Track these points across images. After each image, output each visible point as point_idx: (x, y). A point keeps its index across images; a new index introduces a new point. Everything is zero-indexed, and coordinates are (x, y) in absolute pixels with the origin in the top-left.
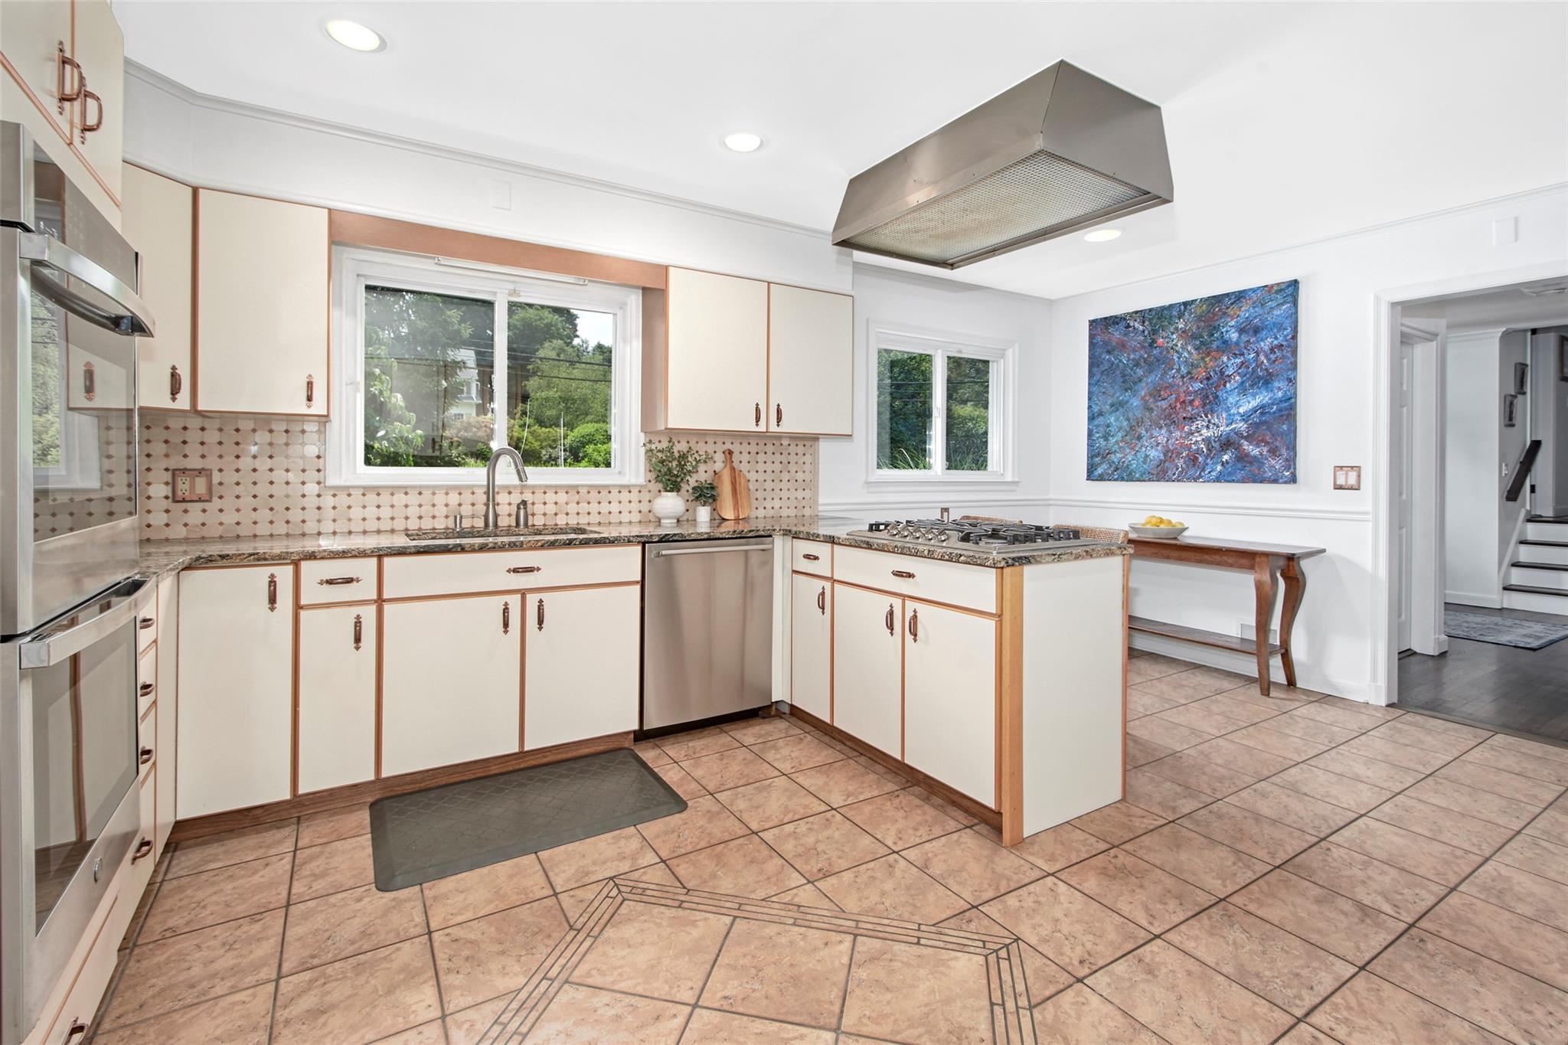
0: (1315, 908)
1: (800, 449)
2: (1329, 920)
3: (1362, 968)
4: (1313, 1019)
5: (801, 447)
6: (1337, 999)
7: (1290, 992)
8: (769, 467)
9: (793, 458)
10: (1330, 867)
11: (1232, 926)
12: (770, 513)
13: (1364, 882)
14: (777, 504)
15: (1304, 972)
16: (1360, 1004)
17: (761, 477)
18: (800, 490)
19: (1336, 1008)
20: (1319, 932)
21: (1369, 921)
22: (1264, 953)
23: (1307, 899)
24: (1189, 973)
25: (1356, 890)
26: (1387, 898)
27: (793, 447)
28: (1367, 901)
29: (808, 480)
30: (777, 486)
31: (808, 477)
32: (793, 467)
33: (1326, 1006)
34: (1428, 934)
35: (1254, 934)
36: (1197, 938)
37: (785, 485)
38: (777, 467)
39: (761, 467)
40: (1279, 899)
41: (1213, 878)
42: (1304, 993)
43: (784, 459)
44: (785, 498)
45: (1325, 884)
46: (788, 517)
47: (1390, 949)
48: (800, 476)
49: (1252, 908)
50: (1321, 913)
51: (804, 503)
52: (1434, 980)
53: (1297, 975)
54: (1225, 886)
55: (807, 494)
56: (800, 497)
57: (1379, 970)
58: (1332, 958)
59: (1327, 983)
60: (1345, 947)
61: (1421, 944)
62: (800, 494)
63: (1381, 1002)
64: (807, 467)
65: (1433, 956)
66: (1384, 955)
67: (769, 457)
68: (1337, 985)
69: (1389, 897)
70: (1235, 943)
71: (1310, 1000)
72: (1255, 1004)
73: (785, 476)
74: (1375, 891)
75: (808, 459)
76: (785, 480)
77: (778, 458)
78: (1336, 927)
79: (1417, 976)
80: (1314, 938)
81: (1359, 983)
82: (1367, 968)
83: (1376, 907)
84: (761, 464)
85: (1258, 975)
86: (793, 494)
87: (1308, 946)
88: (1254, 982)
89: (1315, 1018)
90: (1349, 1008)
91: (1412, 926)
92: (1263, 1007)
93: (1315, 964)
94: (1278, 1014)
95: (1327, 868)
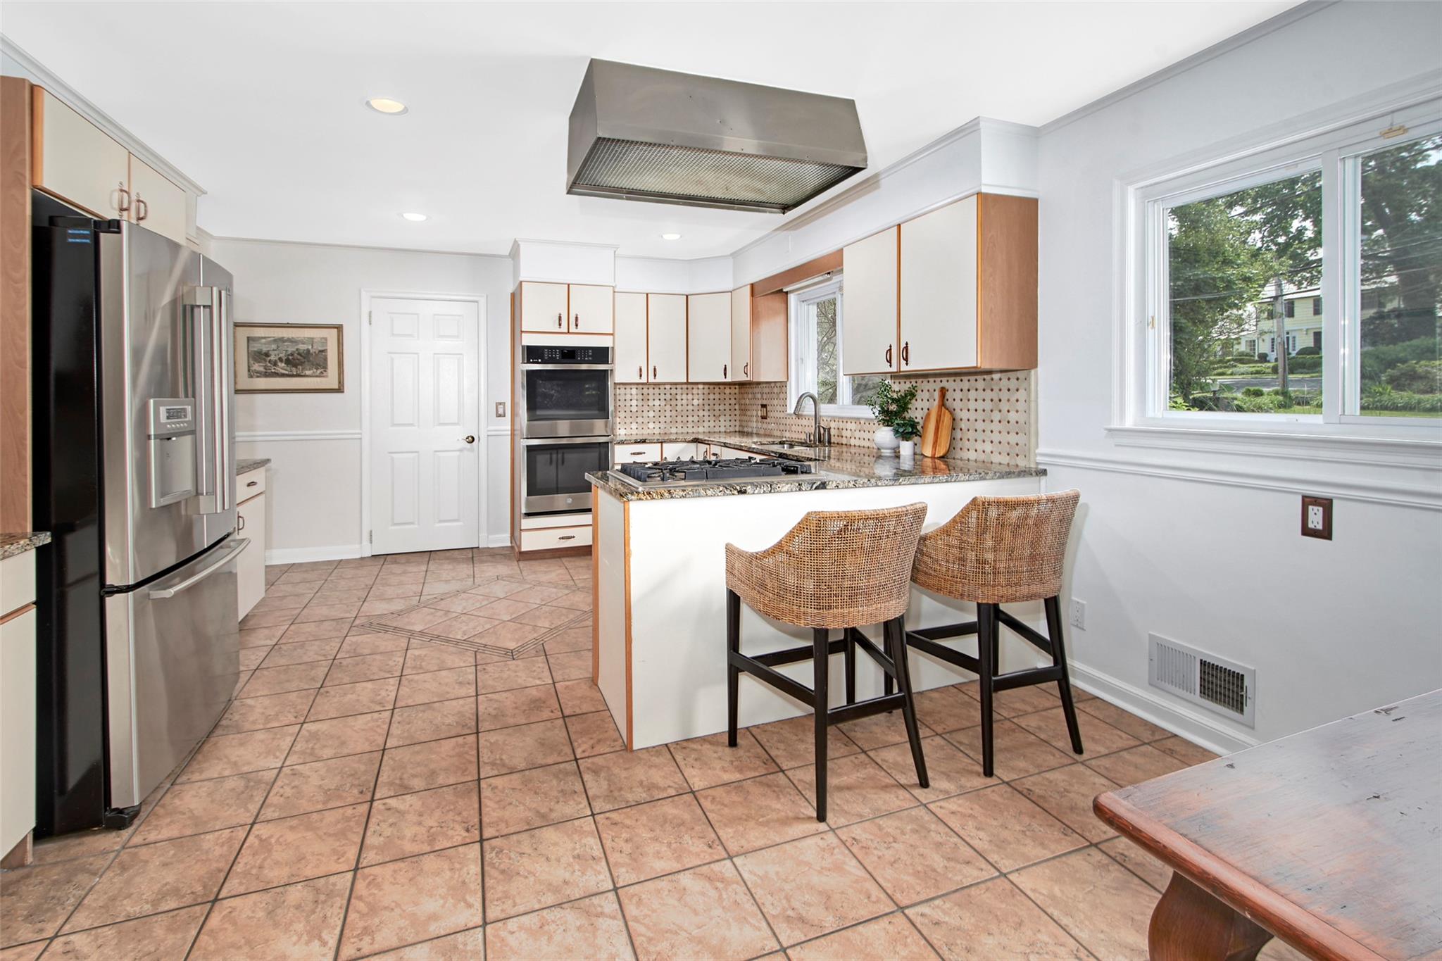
0: (432, 766)
1: (1013, 384)
2: (419, 764)
3: (384, 750)
4: (390, 713)
5: (1013, 381)
6: (386, 727)
7: (406, 714)
8: (980, 405)
9: (1004, 395)
10: (451, 810)
11: (457, 723)
12: (982, 457)
13: (421, 815)
14: (988, 447)
15: (407, 727)
16: (375, 731)
17: (972, 415)
18: (1013, 434)
19: (384, 723)
20: (418, 753)
21: (398, 781)
22: (431, 722)
23: (441, 769)
24: (448, 693)
25: (420, 803)
26: (399, 812)
27: (1004, 381)
28: (409, 799)
29: (1021, 421)
30: (988, 426)
31: (1021, 417)
32: (1004, 406)
33: (388, 721)
34: (360, 801)
35: (443, 727)
36: (463, 706)
37: (996, 426)
38: (988, 405)
39: (972, 405)
40: (453, 756)
41: (497, 740)
42: (400, 719)
43: (994, 395)
44: (996, 441)
45: (441, 790)
46: (1000, 464)
47: (376, 771)
48: (1013, 416)
49: (460, 740)
50: (426, 766)
51: (1017, 450)
52: (347, 769)
53: (409, 724)
54: (486, 740)
55: (1021, 439)
56: (1013, 442)
57: (375, 754)
58: (401, 743)
59: (395, 730)
60: (399, 755)
61: (361, 788)
62: (1013, 438)
63: (367, 739)
64: (1021, 406)
65: (352, 785)
66: (378, 765)
67: (981, 394)
68: (390, 732)
69: (397, 815)
70: (446, 716)
71: (396, 718)
72: (414, 701)
73: (996, 416)
74: (408, 812)
75: (1021, 395)
76: (996, 420)
77: (988, 394)
78: (411, 763)
79: (356, 765)
80: (418, 748)
81: (381, 740)
82: (381, 752)
83: (399, 797)
84: (972, 401)
85: (424, 711)
86: (1005, 438)
87: (416, 741)
88: (422, 708)
89: (389, 713)
90: (378, 726)
91: (372, 801)
92: (410, 702)
93: (406, 734)
94: (403, 704)
95: (452, 807)
